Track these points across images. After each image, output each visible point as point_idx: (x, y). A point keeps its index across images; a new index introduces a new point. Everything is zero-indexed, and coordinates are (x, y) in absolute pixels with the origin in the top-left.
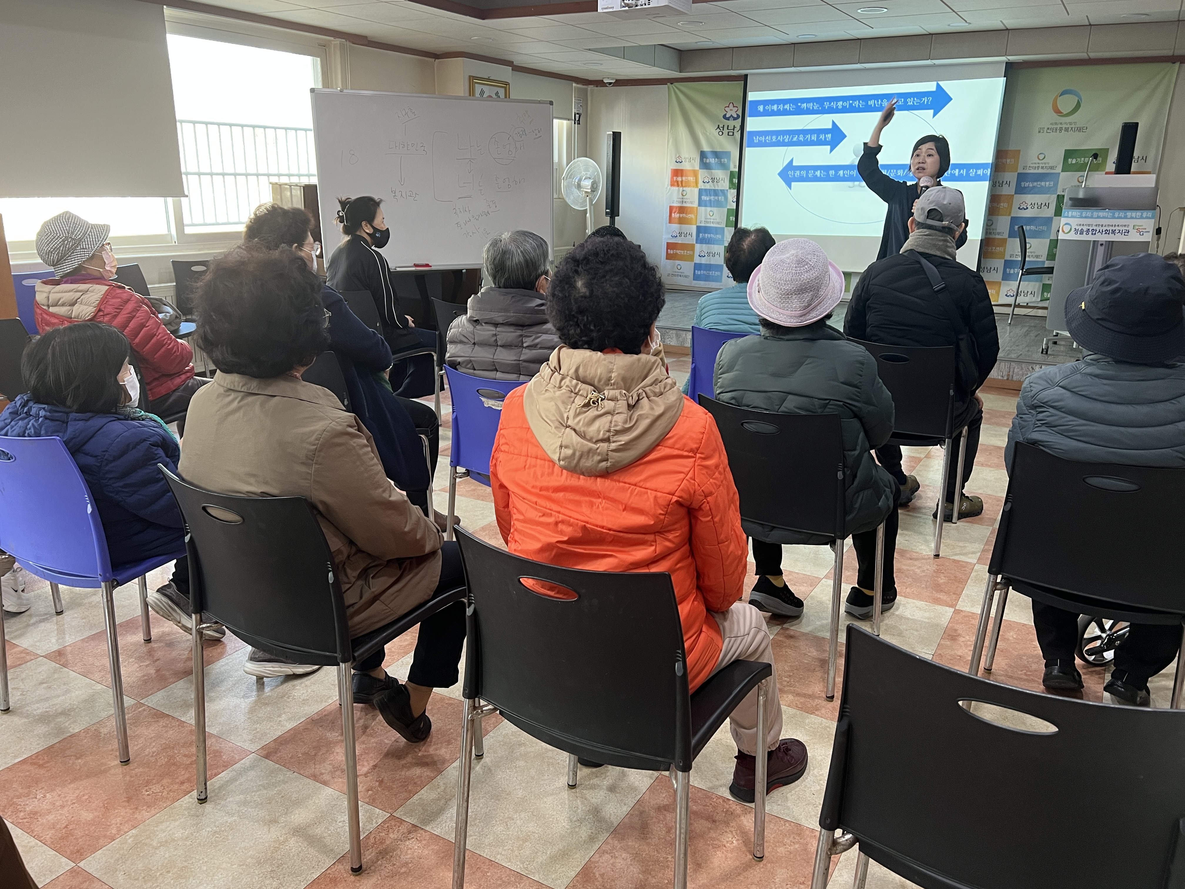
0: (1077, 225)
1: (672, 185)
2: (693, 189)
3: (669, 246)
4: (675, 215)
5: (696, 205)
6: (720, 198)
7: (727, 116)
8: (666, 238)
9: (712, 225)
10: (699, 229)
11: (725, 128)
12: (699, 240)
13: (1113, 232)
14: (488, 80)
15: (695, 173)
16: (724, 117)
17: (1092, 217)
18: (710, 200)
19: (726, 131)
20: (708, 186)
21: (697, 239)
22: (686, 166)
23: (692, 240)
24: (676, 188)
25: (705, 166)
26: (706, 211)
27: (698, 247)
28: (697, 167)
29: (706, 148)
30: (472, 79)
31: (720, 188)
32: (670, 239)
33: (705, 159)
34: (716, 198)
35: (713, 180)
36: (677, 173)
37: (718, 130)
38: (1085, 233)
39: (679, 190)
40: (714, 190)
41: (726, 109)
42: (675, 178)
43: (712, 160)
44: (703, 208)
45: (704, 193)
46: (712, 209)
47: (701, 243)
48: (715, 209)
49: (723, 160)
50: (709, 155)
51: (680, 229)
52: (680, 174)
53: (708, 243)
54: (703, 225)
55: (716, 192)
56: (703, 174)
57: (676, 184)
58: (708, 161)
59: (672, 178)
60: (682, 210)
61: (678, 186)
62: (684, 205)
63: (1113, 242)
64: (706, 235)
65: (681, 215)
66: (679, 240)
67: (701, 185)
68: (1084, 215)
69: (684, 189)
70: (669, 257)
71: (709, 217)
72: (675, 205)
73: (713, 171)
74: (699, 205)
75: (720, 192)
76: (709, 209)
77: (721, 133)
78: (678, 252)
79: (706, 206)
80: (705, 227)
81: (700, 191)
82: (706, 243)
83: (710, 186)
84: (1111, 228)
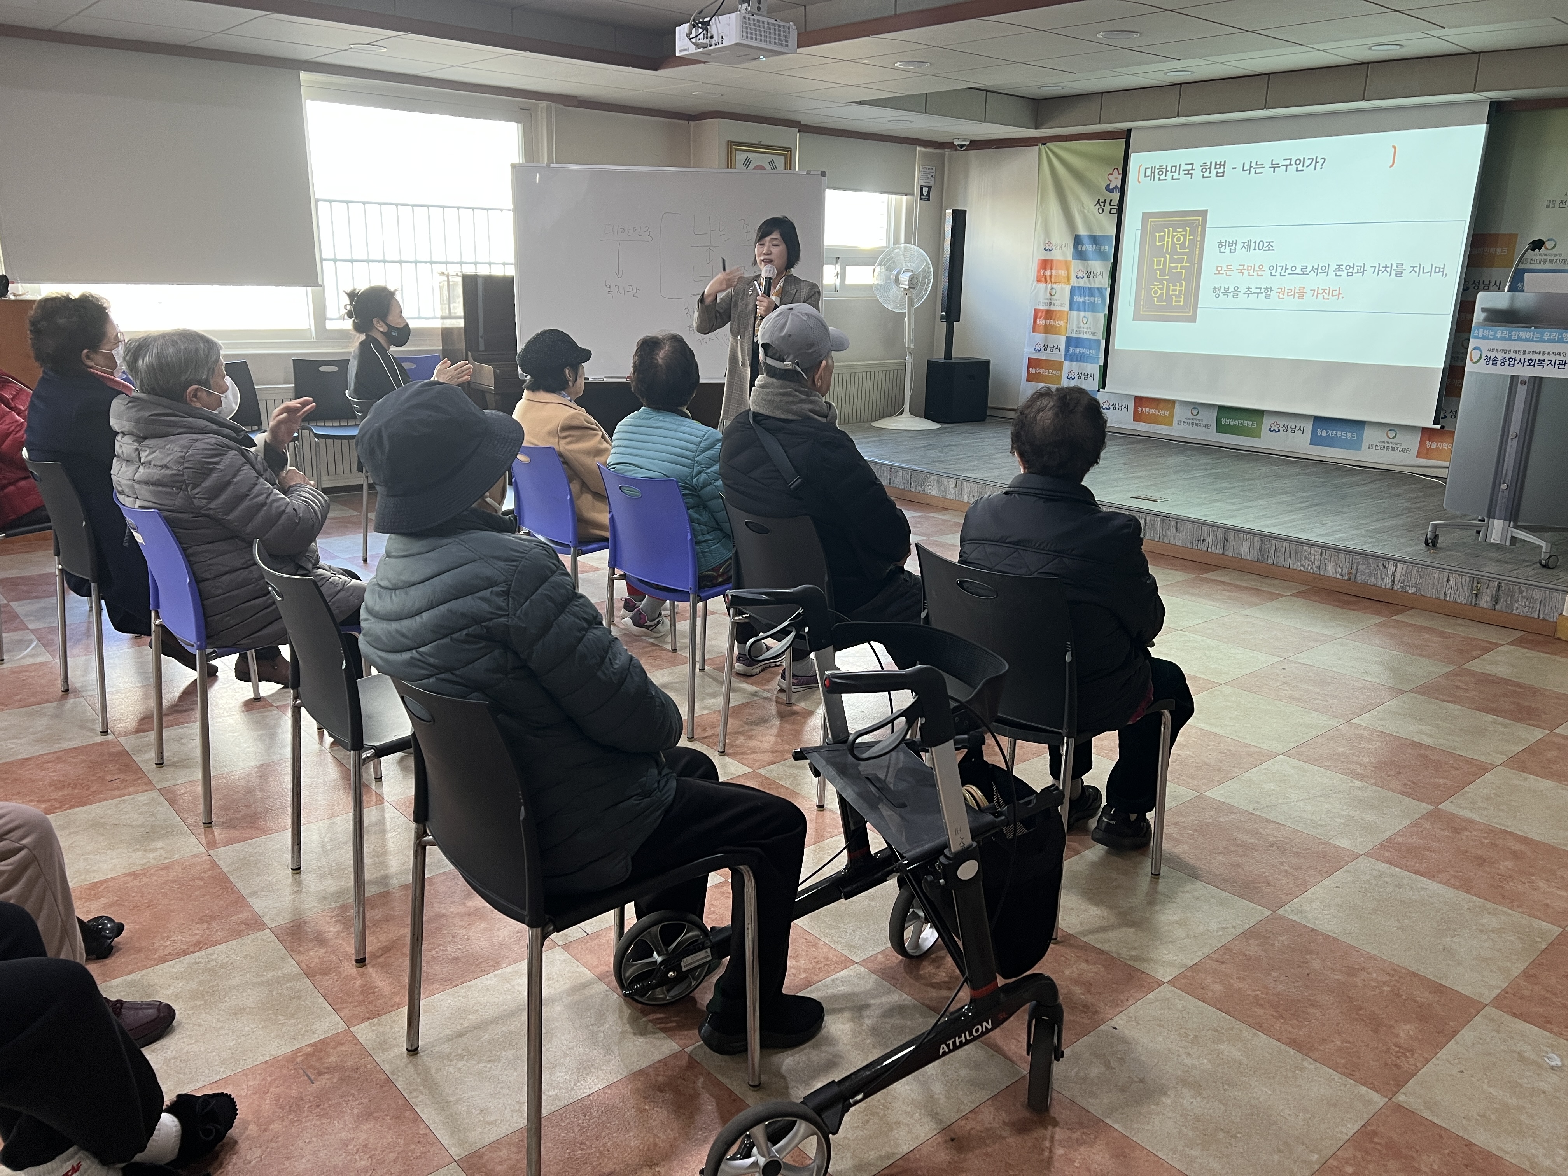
0: (1489, 350)
1: (1039, 281)
2: (1064, 286)
3: (1032, 363)
4: (1041, 322)
5: (1066, 308)
6: (1096, 299)
7: (1111, 187)
8: (1028, 352)
9: (1085, 336)
10: (1069, 340)
11: (1108, 203)
12: (1070, 357)
13: (1541, 363)
14: (759, 145)
15: (1067, 265)
16: (1107, 188)
17: (1510, 339)
18: (1084, 302)
19: (1107, 207)
20: (1082, 283)
21: (1066, 355)
22: (1057, 255)
23: (1059, 356)
24: (1042, 285)
25: (1080, 255)
26: (1078, 316)
27: (1066, 364)
28: (1070, 258)
29: (1082, 231)
30: (732, 146)
31: (1097, 286)
32: (1031, 353)
33: (1080, 246)
34: (1092, 299)
35: (1089, 274)
36: (1046, 264)
37: (1098, 206)
38: (1499, 363)
39: (1046, 287)
40: (1090, 288)
41: (1110, 177)
42: (1042, 272)
43: (1088, 247)
44: (1075, 313)
45: (1077, 292)
46: (1087, 314)
47: (1071, 360)
48: (1089, 315)
49: (1102, 248)
50: (1086, 241)
51: (1046, 339)
52: (1049, 267)
53: (1080, 361)
54: (1074, 335)
55: (1091, 291)
56: (1076, 266)
57: (1043, 279)
58: (1084, 249)
59: (1039, 271)
60: (1049, 314)
61: (1046, 282)
62: (1053, 308)
63: (1541, 378)
64: (1078, 350)
65: (1048, 322)
66: (1043, 356)
67: (1074, 282)
68: (1499, 336)
69: (1054, 286)
70: (1030, 378)
71: (1082, 325)
72: (1041, 307)
73: (1090, 262)
74: (1070, 309)
75: (1097, 292)
76: (1082, 314)
77: (1101, 211)
78: (1042, 371)
79: (1079, 310)
80: (1077, 338)
81: (1073, 290)
82: (1077, 361)
83: (1085, 283)
84: (1537, 357)
